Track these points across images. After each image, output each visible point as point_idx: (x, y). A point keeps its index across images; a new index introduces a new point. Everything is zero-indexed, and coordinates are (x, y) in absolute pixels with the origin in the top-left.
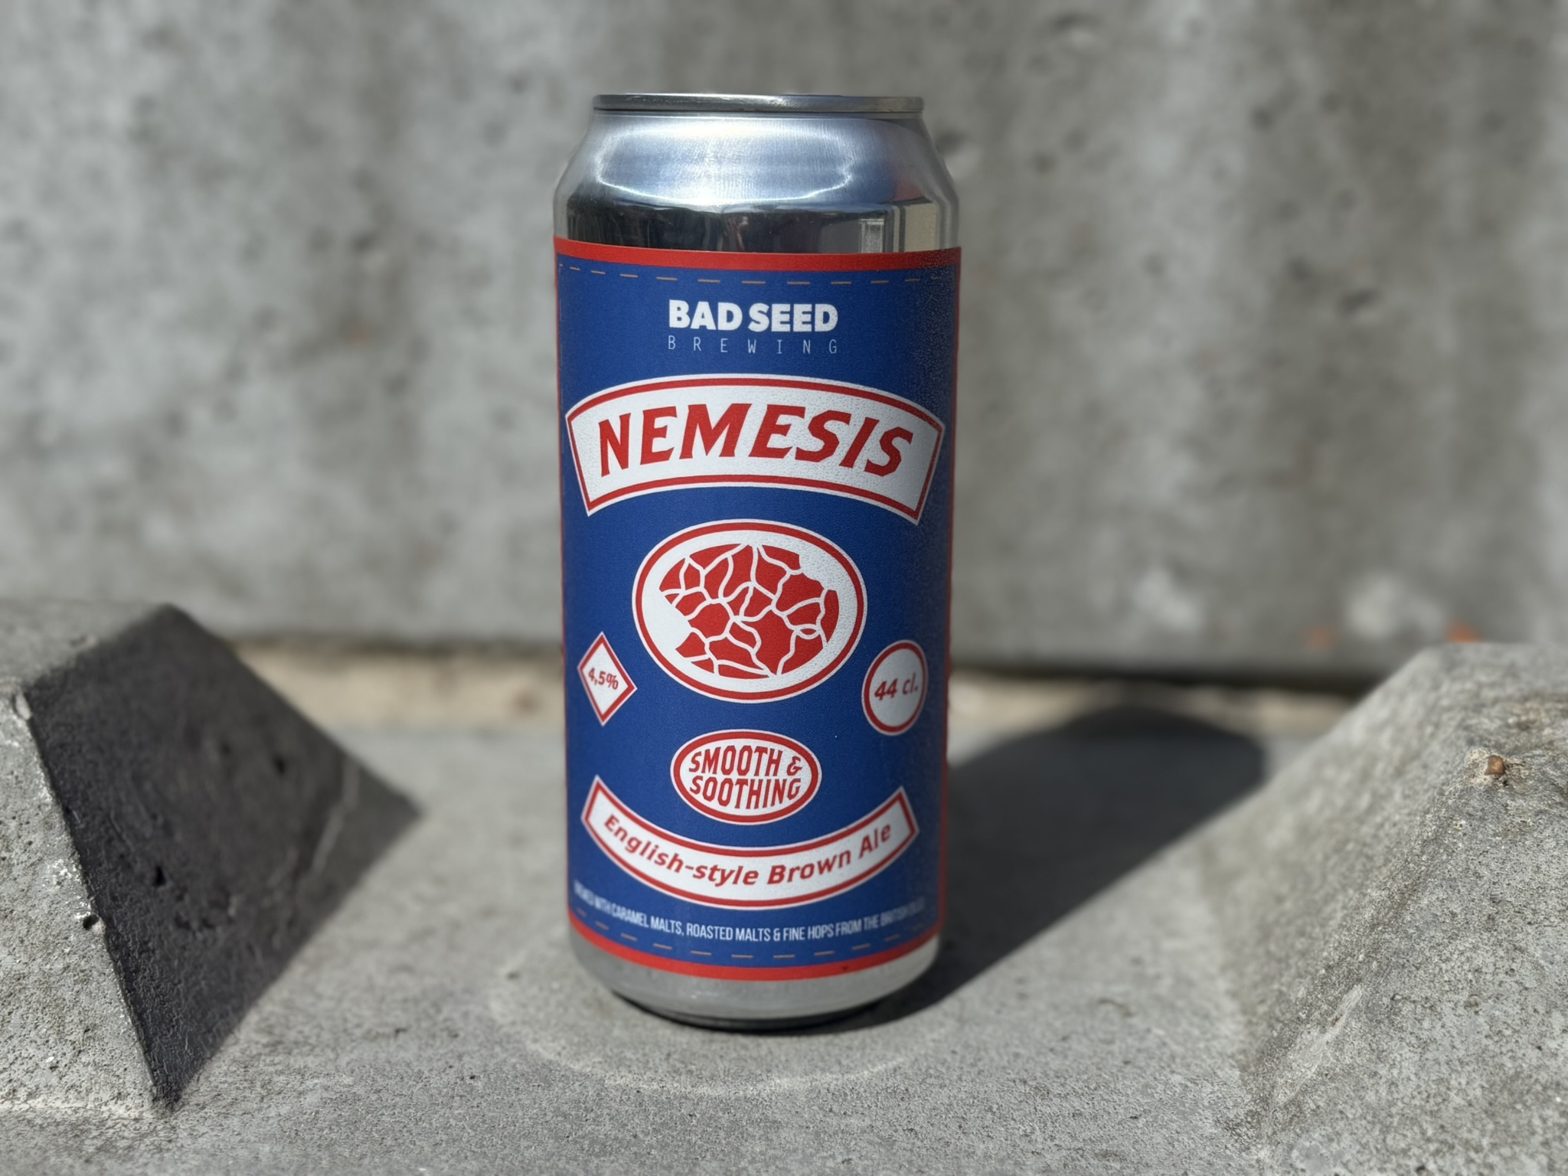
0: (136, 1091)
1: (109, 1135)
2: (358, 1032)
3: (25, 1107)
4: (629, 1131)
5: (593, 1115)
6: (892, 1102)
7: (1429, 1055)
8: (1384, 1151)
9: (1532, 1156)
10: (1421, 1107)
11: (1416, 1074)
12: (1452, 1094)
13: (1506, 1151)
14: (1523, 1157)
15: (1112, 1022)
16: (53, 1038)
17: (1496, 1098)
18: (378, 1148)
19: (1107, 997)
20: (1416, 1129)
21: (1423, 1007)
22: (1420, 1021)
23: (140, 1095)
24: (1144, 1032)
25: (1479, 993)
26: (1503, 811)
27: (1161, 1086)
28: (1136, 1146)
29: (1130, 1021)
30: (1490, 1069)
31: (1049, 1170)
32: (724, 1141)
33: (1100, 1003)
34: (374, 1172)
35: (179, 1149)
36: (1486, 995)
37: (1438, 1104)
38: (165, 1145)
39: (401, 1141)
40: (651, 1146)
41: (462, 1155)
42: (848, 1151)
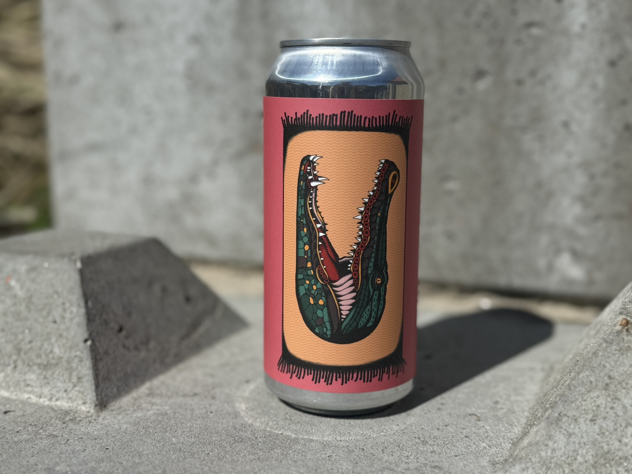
1: (76, 416)
2: (181, 393)
3: (54, 404)
15: (470, 422)
16: (67, 380)
17: (598, 461)
18: (163, 430)
19: (475, 413)
20: (561, 470)
21: (572, 419)
22: (570, 425)
23: (91, 403)
24: (481, 427)
25: (597, 416)
26: (622, 341)
27: (475, 446)
28: (450, 466)
29: (478, 422)
30: (597, 448)
31: (408, 469)
32: (288, 444)
33: (470, 415)
34: (156, 438)
35: (96, 423)
36: (600, 417)
37: (572, 460)
38: (93, 421)
39: (172, 429)
40: (260, 442)
41: (191, 436)
42: (333, 453)
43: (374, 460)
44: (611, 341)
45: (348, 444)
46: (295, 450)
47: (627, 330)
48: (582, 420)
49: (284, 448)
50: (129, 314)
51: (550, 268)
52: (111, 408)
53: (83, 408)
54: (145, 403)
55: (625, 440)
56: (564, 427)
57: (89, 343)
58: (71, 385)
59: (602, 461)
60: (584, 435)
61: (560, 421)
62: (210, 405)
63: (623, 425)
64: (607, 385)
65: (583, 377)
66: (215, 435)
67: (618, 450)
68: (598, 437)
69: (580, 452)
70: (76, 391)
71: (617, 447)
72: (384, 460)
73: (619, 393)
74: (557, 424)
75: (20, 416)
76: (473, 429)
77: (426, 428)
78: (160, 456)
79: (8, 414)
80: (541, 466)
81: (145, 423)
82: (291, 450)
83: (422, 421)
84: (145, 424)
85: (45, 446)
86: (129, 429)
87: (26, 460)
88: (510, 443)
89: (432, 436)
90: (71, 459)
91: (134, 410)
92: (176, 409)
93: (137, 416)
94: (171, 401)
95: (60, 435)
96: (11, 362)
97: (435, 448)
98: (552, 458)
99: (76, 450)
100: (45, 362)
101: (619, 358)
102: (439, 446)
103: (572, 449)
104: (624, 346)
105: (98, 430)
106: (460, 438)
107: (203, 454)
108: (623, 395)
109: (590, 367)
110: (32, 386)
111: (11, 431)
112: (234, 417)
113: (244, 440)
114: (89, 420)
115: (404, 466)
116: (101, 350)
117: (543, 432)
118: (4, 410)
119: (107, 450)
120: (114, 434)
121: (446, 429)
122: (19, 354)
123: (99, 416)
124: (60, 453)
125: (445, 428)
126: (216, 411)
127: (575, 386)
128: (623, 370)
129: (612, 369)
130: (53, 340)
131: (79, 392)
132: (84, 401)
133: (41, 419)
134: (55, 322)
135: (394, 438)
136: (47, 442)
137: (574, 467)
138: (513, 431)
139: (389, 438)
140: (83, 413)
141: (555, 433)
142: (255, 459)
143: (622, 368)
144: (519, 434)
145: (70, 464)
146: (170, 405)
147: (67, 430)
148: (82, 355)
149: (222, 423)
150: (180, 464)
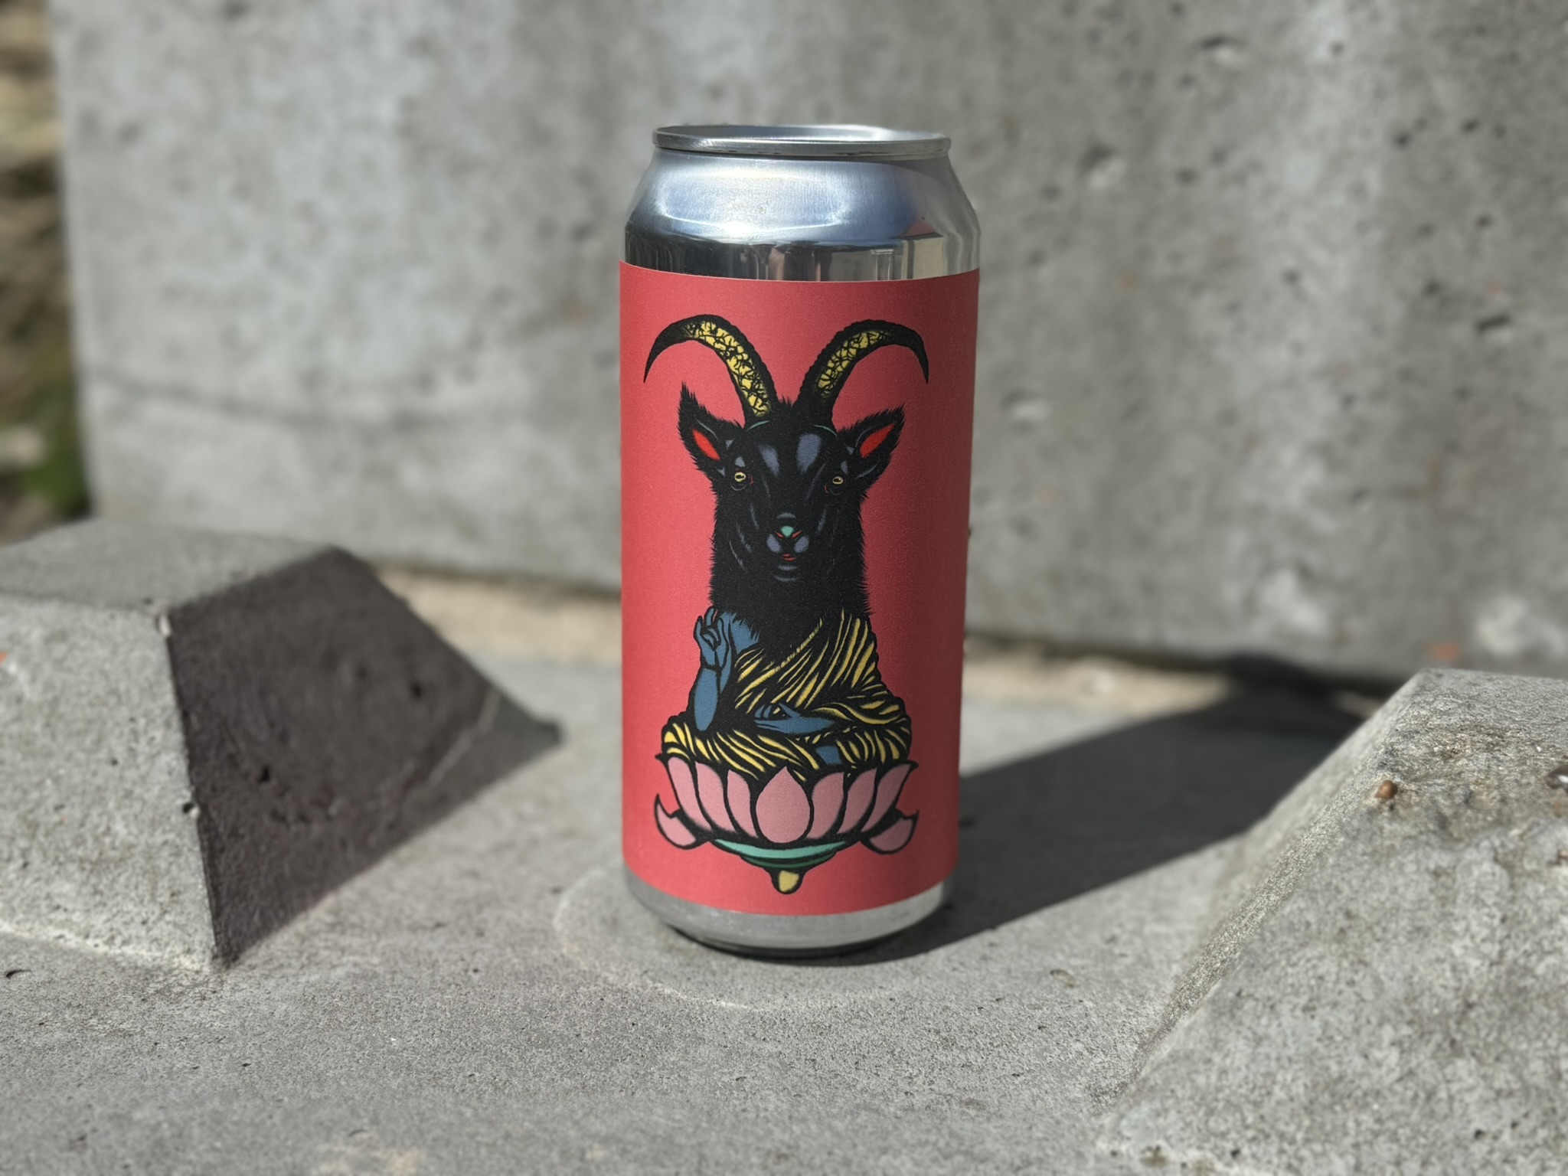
0: (201, 949)
1: (170, 981)
2: (405, 922)
3: (118, 951)
4: (575, 1030)
5: (554, 1013)
6: (812, 1035)
7: (1262, 1050)
8: (1204, 1131)
9: (1341, 1155)
10: (1246, 1097)
11: (1247, 1067)
12: (1277, 1089)
13: (1317, 1147)
14: (1333, 1156)
15: (1051, 990)
16: (147, 898)
17: (1317, 1098)
18: (369, 1017)
19: (1063, 968)
20: (1238, 1116)
21: (1264, 1006)
22: (1259, 1018)
23: (204, 952)
24: (1075, 1003)
25: (1318, 999)
26: (1378, 833)
27: (1058, 1051)
28: (1001, 1100)
29: (1069, 991)
30: (1316, 1070)
31: (911, 1108)
32: (648, 1049)
33: (1052, 972)
34: (354, 1037)
35: (218, 999)
36: (1324, 1001)
37: (1261, 1095)
38: (209, 995)
39: (389, 1015)
40: (586, 1045)
41: (431, 1032)
42: (747, 1070)
43: (836, 1088)
44: (1354, 833)
45: (780, 1048)
46: (664, 1065)
47: (1392, 808)
48: (1284, 1009)
49: (638, 1061)
50: (284, 738)
51: (1251, 606)
52: (248, 962)
53: (186, 962)
54: (327, 948)
55: (1377, 1054)
56: (1247, 1021)
57: (195, 812)
58: (157, 911)
59: (1326, 1098)
60: (1290, 1042)
61: (1238, 1008)
62: (474, 953)
63: (1374, 1020)
64: (1342, 931)
65: (1292, 912)
66: (486, 1029)
67: (1362, 1075)
68: (1319, 1045)
69: (1279, 1078)
70: (168, 923)
71: (1359, 1069)
72: (859, 1087)
73: (1367, 950)
74: (1233, 1016)
75: (44, 983)
76: (1057, 1009)
77: (953, 1006)
78: (365, 1082)
79: (14, 977)
80: (1196, 1108)
81: (329, 998)
82: (655, 1064)
83: (946, 990)
84: (327, 1003)
85: (105, 1059)
86: (292, 1015)
87: (66, 1097)
88: (1136, 1043)
89: (967, 1028)
90: (165, 1092)
91: (302, 967)
92: (396, 963)
93: (308, 982)
94: (383, 943)
95: (138, 1030)
96: (16, 853)
97: (972, 1056)
98: (1219, 1090)
99: (175, 1069)
100: (95, 856)
101: (1369, 871)
102: (981, 1052)
103: (1262, 1070)
104: (1382, 844)
105: (223, 1018)
106: (1028, 1030)
107: (460, 1077)
108: (1375, 954)
109: (1308, 890)
110: (66, 910)
111: (24, 1021)
112: (528, 983)
113: (550, 1042)
114: (200, 992)
115: (900, 1100)
116: (221, 829)
117: (1202, 1031)
118: (7, 969)
119: (247, 1069)
120: (258, 1029)
121: (998, 1008)
122: (33, 836)
123: (222, 982)
124: (142, 1077)
125: (995, 1005)
126: (487, 967)
127: (1273, 933)
128: (1378, 900)
129: (1353, 896)
130: (112, 805)
131: (176, 925)
132: (186, 947)
133: (92, 990)
134: (115, 762)
135: (882, 1032)
136: (109, 1048)
137: (1265, 1110)
138: (1144, 1012)
139: (870, 1033)
140: (186, 975)
141: (1226, 1034)
142: (576, 1088)
143: (1375, 896)
144: (1156, 1021)
145: (165, 1105)
146: (384, 954)
147: (153, 1018)
148: (178, 841)
149: (501, 999)
150: (412, 1102)
